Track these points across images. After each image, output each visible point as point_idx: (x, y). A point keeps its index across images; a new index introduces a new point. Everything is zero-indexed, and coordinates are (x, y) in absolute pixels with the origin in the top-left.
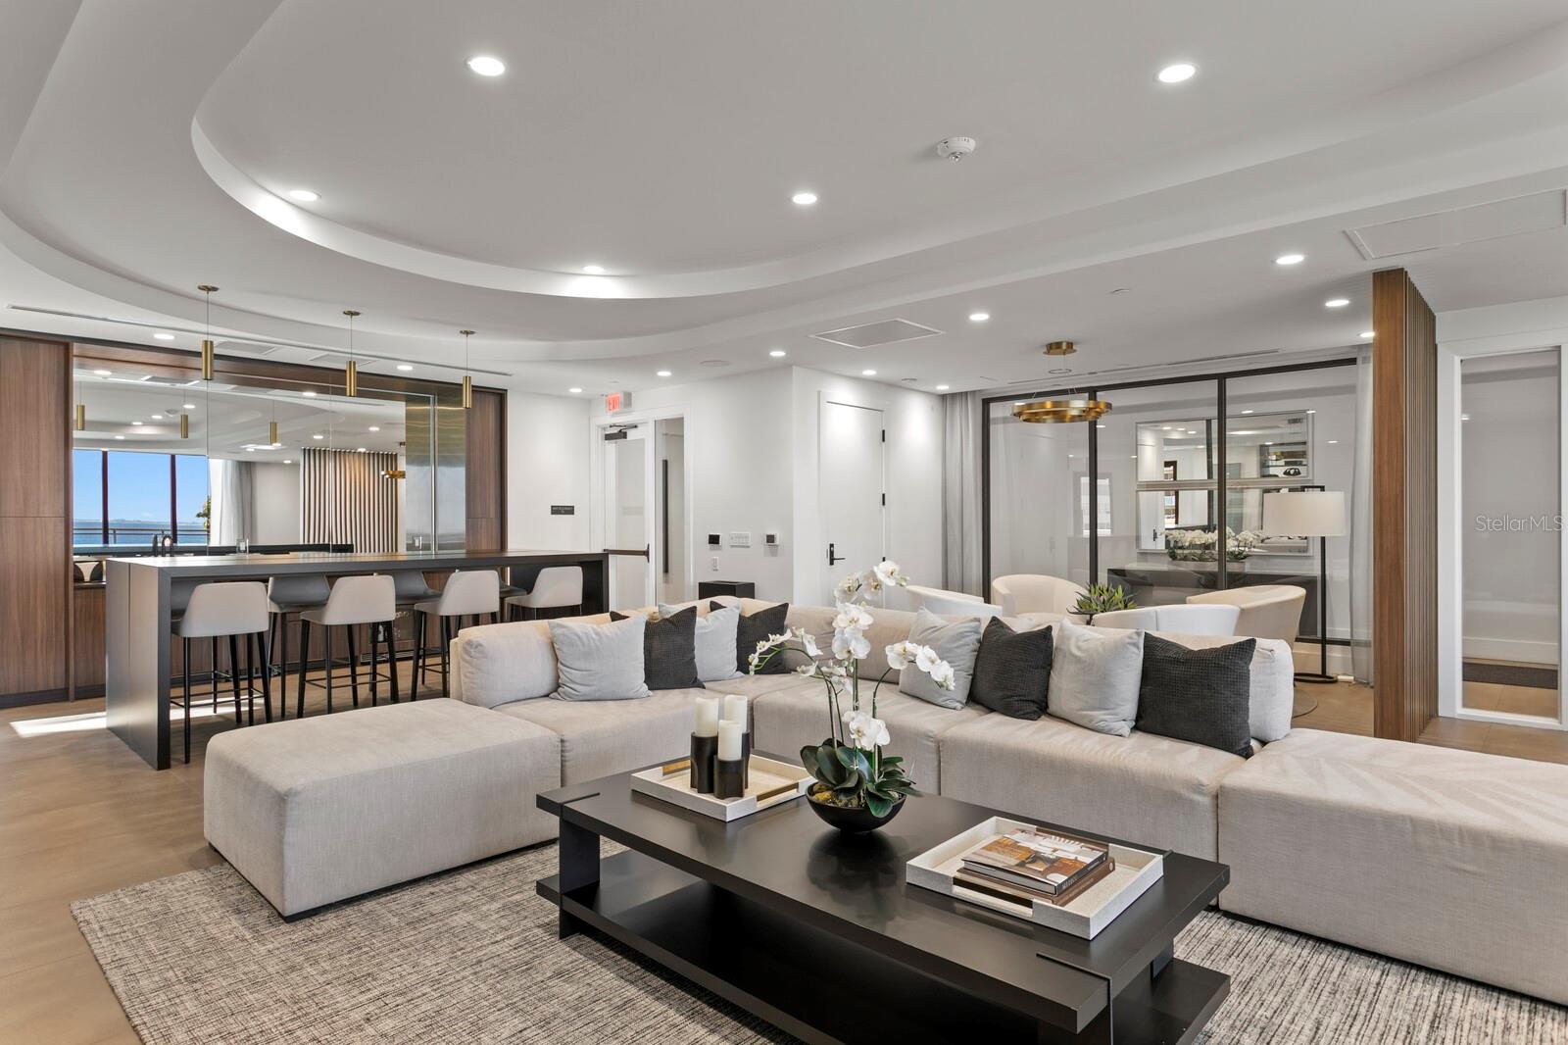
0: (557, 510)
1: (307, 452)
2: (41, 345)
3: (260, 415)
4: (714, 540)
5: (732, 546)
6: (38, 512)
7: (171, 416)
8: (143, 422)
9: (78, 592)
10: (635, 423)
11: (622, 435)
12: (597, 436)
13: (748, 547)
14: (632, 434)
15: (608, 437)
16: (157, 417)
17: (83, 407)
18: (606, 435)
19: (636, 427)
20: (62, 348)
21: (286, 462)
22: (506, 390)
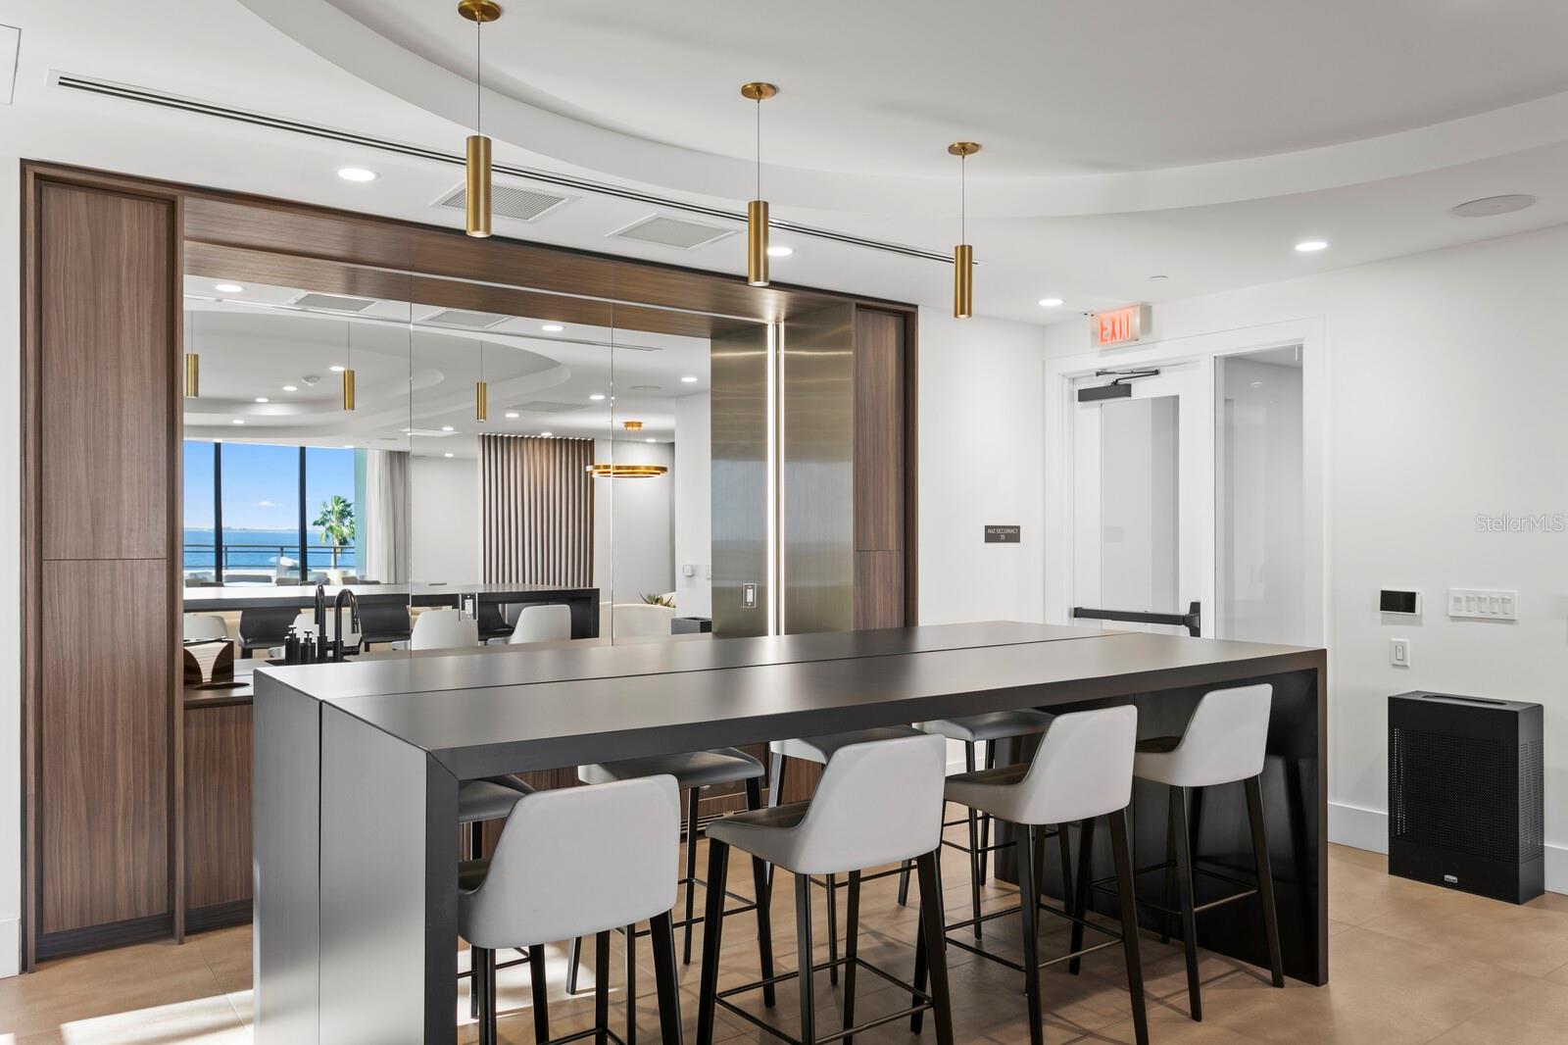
0: (994, 535)
1: (487, 440)
2: (125, 202)
3: (441, 377)
4: (1399, 602)
5: (1455, 618)
6: (119, 550)
7: (310, 385)
8: (269, 398)
9: (193, 713)
10: (1154, 366)
11: (1120, 389)
12: (1061, 396)
13: (1511, 621)
14: (1142, 389)
15: (1086, 395)
16: (290, 389)
17: (196, 357)
18: (1081, 392)
19: (1157, 372)
20: (163, 209)
21: (447, 455)
22: (916, 306)
